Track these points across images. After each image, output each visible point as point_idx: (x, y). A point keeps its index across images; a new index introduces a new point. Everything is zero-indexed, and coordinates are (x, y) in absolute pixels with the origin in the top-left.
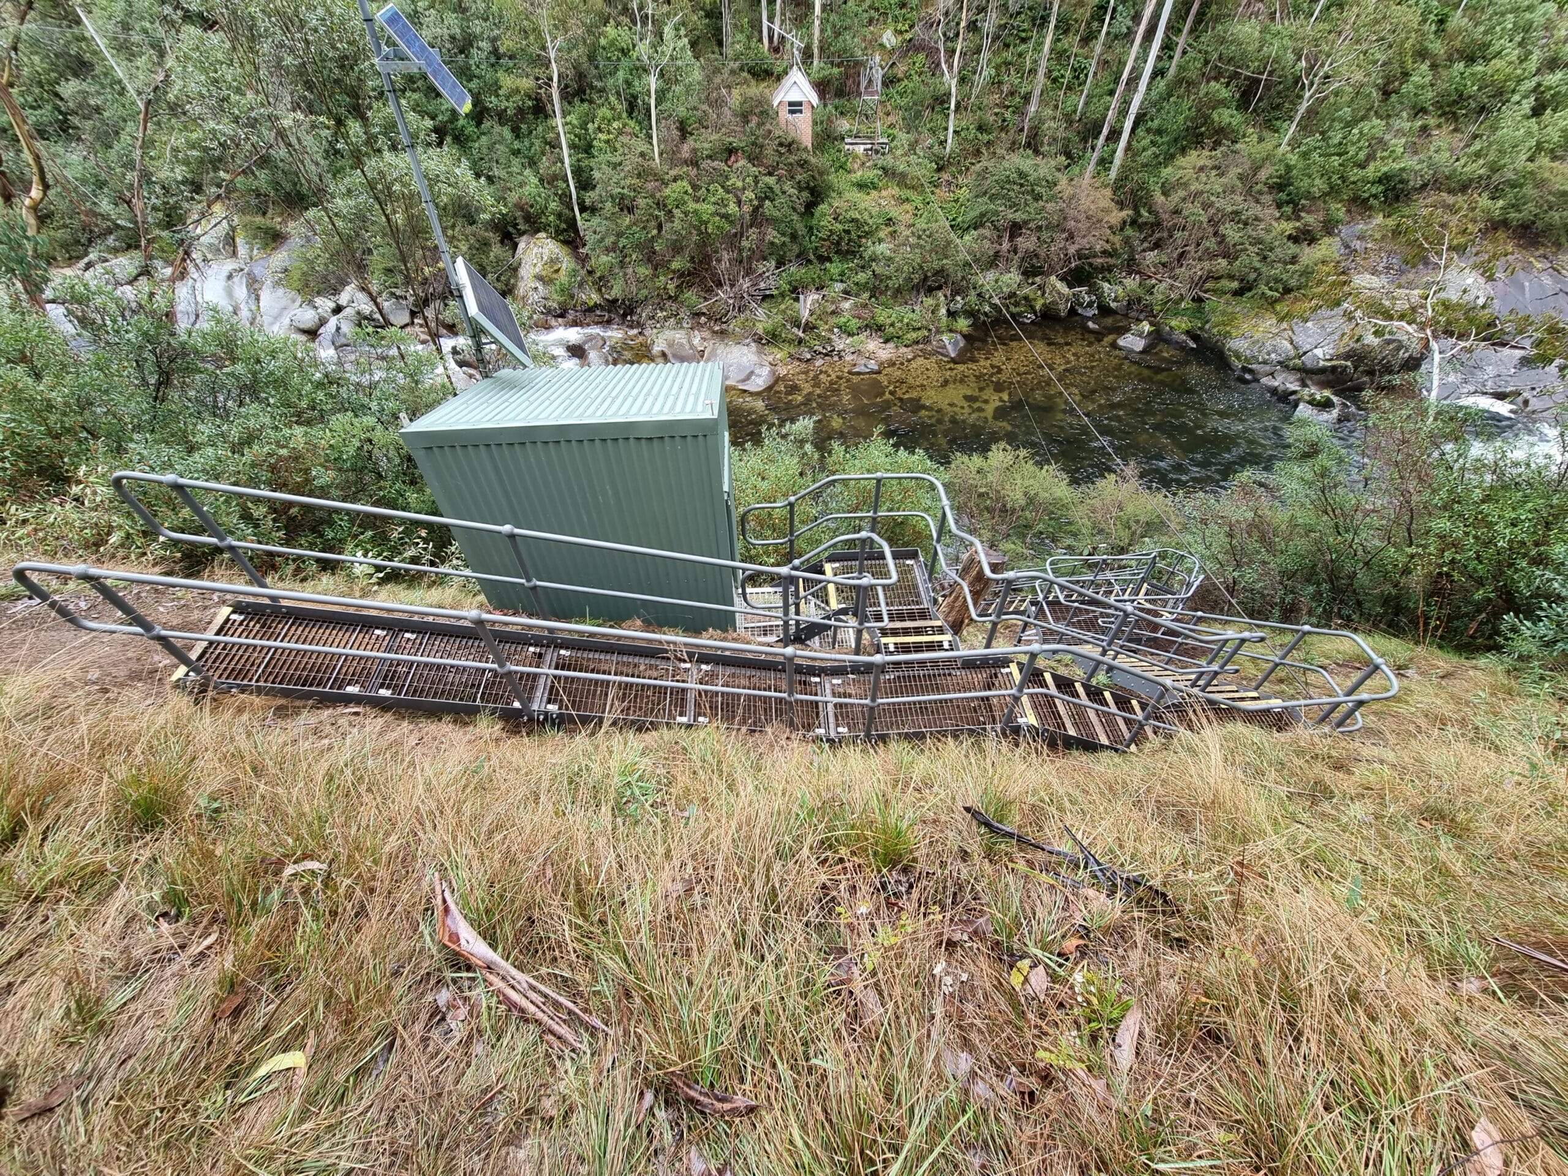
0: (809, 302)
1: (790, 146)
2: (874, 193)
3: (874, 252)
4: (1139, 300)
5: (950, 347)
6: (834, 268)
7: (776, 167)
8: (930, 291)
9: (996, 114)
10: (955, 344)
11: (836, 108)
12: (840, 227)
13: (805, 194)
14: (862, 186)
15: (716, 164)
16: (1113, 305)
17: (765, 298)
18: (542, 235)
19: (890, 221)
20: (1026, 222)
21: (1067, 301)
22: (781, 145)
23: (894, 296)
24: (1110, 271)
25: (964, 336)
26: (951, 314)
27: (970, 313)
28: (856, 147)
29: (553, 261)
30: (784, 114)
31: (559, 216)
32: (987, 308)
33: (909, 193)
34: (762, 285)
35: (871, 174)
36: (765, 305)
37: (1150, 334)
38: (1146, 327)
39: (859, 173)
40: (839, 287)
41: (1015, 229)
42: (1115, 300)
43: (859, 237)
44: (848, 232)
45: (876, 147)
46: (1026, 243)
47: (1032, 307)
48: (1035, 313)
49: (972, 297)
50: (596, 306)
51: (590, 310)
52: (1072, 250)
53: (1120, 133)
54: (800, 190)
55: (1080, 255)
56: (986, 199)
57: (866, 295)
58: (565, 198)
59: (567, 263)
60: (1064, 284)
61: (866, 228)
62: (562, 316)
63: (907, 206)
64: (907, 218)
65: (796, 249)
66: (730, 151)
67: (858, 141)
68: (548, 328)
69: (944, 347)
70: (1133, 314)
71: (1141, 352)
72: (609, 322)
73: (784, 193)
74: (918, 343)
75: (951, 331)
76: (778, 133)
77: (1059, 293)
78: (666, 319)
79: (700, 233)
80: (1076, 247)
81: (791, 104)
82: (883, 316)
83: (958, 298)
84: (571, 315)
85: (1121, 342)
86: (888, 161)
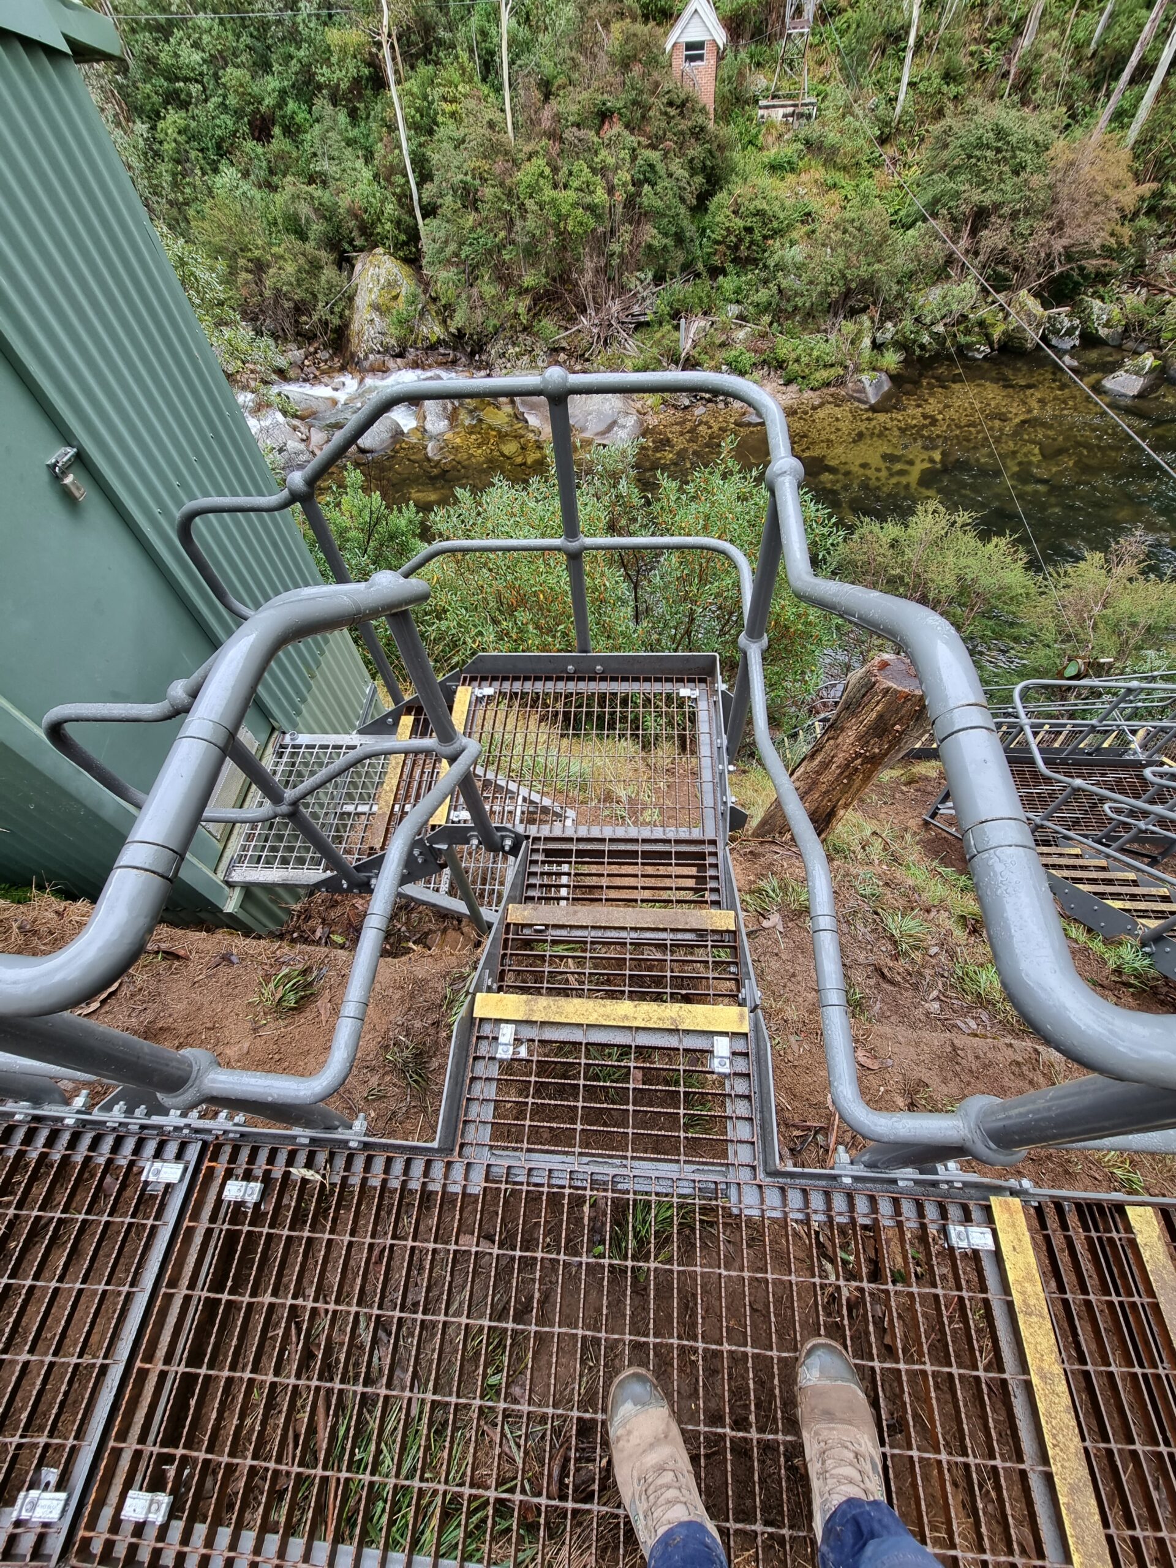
0: (693, 330)
1: (683, 105)
2: (791, 178)
3: (782, 258)
4: (1141, 324)
5: (870, 391)
6: (728, 283)
7: (662, 139)
8: (853, 313)
9: (972, 54)
10: (878, 386)
11: (752, 57)
12: (740, 223)
13: (699, 179)
14: (774, 168)
15: (582, 133)
16: (1103, 332)
17: (640, 326)
18: (380, 250)
19: (808, 217)
20: (997, 206)
21: (1039, 325)
22: (670, 104)
23: (804, 323)
24: (1105, 284)
25: (892, 378)
26: (877, 346)
27: (902, 345)
28: (772, 112)
29: (391, 284)
30: (679, 63)
31: (398, 223)
32: (926, 339)
33: (839, 177)
34: (636, 309)
35: (788, 151)
36: (638, 336)
37: (1152, 370)
38: (1149, 360)
39: (773, 151)
40: (734, 309)
41: (980, 217)
42: (1107, 325)
43: (765, 237)
44: (749, 230)
45: (799, 110)
46: (993, 238)
47: (988, 337)
48: (991, 344)
49: (908, 323)
50: (439, 341)
51: (433, 347)
52: (1058, 246)
53: (1154, 68)
54: (693, 172)
55: (1069, 255)
56: (943, 175)
57: (766, 319)
58: (403, 200)
59: (407, 285)
60: (1038, 302)
61: (775, 224)
62: (401, 355)
63: (833, 196)
64: (833, 213)
65: (680, 256)
66: (604, 116)
67: (776, 102)
68: (384, 370)
69: (863, 390)
70: (1130, 344)
71: (1134, 397)
72: (454, 362)
73: (670, 175)
74: (828, 385)
75: (874, 369)
76: (666, 86)
77: (1029, 314)
78: (518, 356)
79: (560, 234)
80: (1065, 241)
81: (690, 46)
82: (785, 347)
83: (889, 325)
84: (412, 354)
85: (1109, 383)
86: (813, 130)
